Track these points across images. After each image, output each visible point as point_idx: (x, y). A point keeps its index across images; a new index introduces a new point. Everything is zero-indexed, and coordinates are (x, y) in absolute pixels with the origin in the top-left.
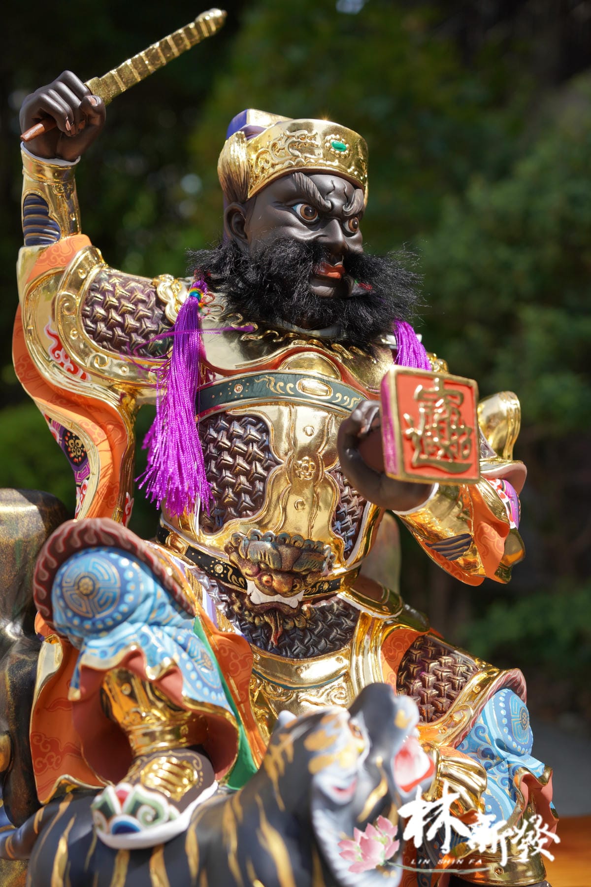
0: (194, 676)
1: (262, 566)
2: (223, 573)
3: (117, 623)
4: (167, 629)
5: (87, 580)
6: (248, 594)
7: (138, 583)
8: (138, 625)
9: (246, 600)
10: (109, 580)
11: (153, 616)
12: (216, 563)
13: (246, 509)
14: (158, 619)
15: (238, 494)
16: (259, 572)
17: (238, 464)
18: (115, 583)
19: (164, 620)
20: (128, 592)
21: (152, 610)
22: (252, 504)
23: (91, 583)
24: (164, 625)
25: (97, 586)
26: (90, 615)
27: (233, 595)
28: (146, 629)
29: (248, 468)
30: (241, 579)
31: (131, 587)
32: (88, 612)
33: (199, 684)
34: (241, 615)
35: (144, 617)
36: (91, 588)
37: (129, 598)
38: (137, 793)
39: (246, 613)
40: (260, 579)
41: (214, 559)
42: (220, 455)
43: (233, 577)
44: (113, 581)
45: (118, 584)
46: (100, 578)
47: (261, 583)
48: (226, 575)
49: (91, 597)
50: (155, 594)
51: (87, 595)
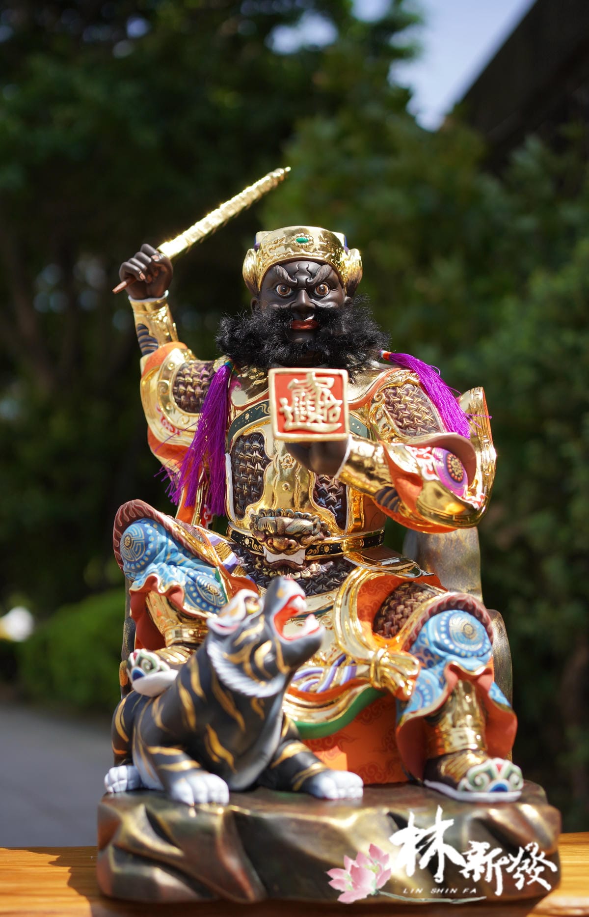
0: (195, 595)
1: (267, 533)
2: (249, 544)
3: (147, 564)
4: (182, 568)
5: (128, 537)
6: (265, 556)
7: (156, 537)
8: (159, 564)
9: (264, 561)
10: (138, 535)
11: (168, 557)
12: (245, 538)
13: (255, 496)
14: (173, 560)
15: (249, 487)
16: (266, 538)
17: (248, 467)
18: (141, 537)
19: (178, 561)
20: (150, 542)
21: (166, 554)
22: (258, 492)
23: (129, 539)
24: (180, 565)
25: (132, 540)
26: (133, 560)
27: (257, 559)
28: (164, 565)
29: (253, 468)
30: (260, 546)
31: (151, 539)
32: (132, 559)
33: (198, 600)
34: (260, 570)
35: (162, 559)
36: (129, 542)
37: (151, 546)
38: (141, 653)
39: (264, 569)
40: (267, 543)
41: (244, 535)
42: (240, 463)
43: (256, 545)
44: (140, 536)
45: (143, 538)
46: (134, 535)
47: (268, 545)
48: (251, 545)
49: (130, 548)
50: (167, 543)
51: (128, 547)
